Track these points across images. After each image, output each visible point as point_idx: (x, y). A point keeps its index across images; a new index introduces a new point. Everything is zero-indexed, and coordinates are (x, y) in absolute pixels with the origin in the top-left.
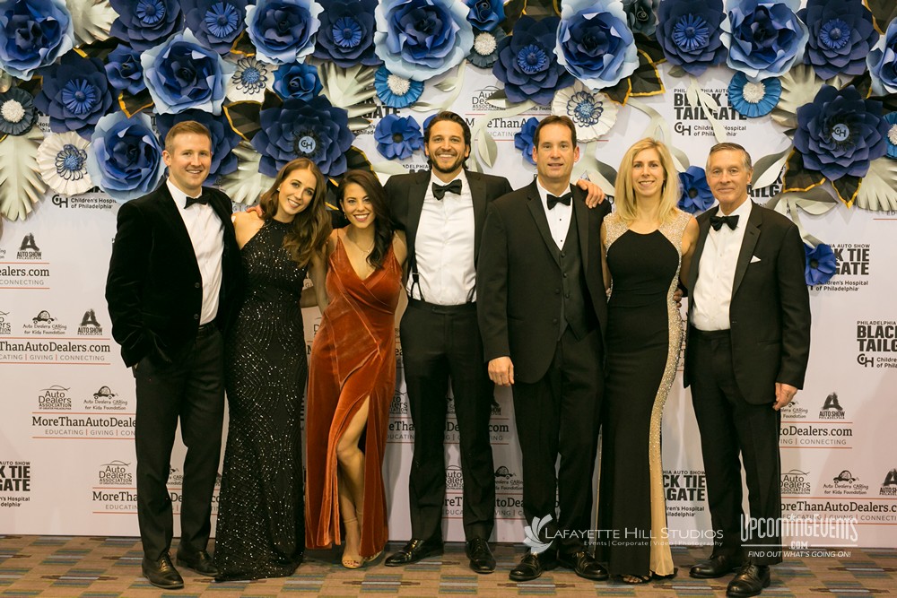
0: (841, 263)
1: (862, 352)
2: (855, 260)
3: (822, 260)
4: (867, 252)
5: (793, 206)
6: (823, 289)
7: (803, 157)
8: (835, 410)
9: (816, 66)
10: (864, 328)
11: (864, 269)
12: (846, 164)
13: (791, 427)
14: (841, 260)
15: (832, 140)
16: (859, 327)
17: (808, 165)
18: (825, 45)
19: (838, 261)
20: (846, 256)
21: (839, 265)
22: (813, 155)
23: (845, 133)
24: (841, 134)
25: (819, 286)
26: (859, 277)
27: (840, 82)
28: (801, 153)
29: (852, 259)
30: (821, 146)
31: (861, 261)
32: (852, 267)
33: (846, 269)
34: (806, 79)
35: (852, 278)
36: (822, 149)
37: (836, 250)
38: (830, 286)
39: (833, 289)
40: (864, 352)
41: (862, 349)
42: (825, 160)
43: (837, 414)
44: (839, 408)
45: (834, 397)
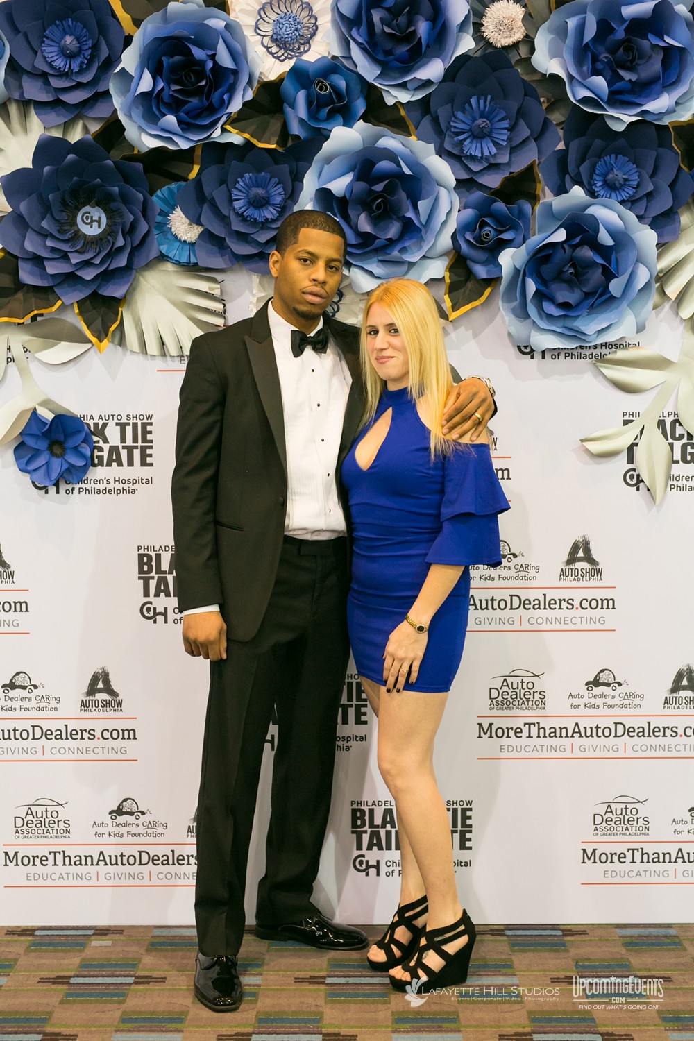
0: (106, 447)
1: (147, 599)
2: (129, 442)
3: (71, 443)
4: (149, 428)
5: (17, 351)
6: (76, 491)
7: (20, 264)
8: (105, 696)
9: (39, 105)
10: (149, 557)
11: (144, 456)
12: (88, 274)
13: (33, 727)
14: (106, 441)
15: (77, 235)
16: (141, 556)
17: (27, 276)
18: (50, 65)
19: (101, 444)
20: (113, 434)
21: (101, 450)
22: (38, 261)
23: (99, 221)
24: (92, 223)
25: (70, 487)
26: (137, 471)
27: (86, 129)
28: (17, 258)
29: (123, 440)
30: (49, 243)
31: (140, 444)
32: (124, 453)
33: (114, 458)
34: (25, 128)
35: (125, 472)
36: (54, 250)
37: (96, 425)
38: (88, 487)
39: (93, 491)
40: (151, 598)
41: (146, 594)
42: (52, 269)
43: (110, 703)
44: (113, 693)
45: (104, 676)
